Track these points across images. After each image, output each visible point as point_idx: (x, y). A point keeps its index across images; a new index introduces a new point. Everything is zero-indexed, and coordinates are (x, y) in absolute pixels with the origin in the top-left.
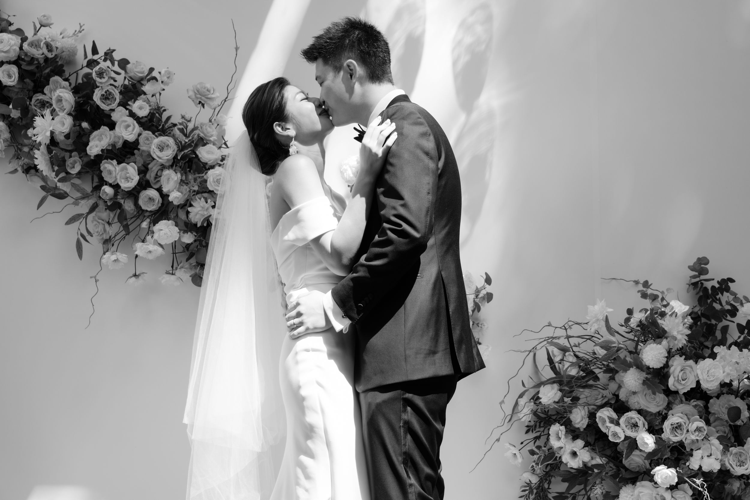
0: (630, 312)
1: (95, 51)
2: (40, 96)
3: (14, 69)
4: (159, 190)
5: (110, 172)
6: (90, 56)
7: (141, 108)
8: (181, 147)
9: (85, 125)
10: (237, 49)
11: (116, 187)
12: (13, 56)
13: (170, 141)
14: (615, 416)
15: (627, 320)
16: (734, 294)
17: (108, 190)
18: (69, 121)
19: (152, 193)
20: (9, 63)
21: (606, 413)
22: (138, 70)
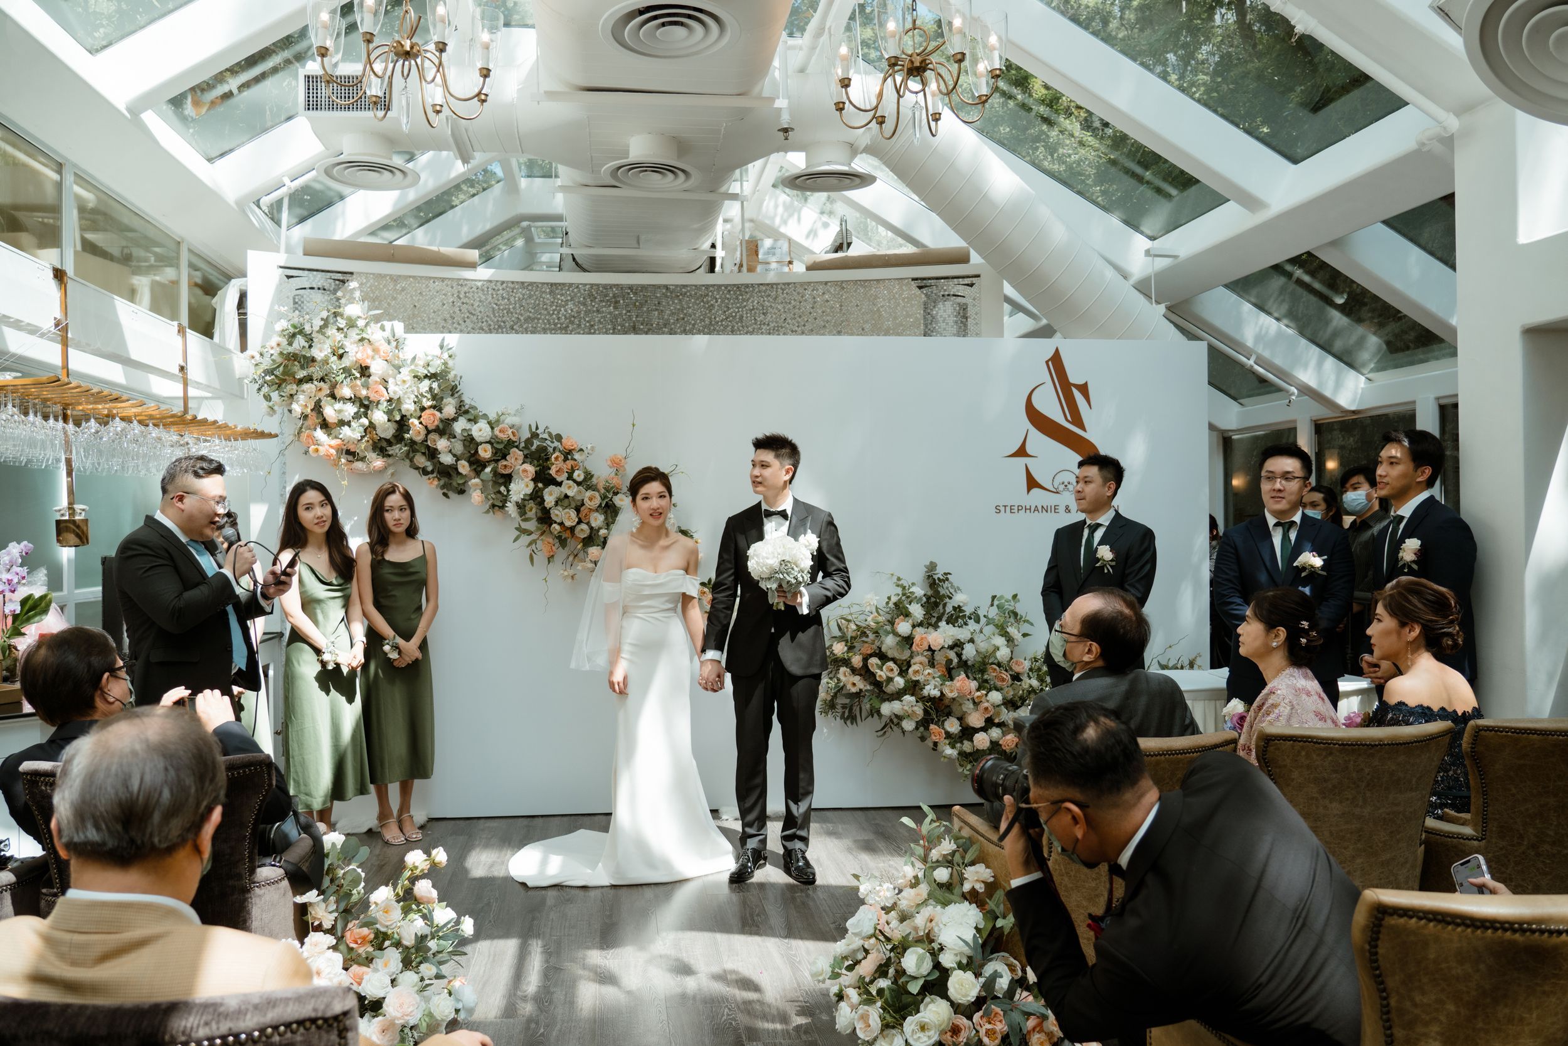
0: (889, 598)
1: (537, 428)
2: (504, 463)
3: (489, 447)
4: (588, 524)
5: (557, 515)
6: (534, 429)
7: (579, 476)
8: (603, 497)
9: (540, 485)
10: (634, 425)
11: (561, 524)
12: (488, 439)
13: (597, 494)
14: (879, 662)
15: (887, 603)
16: (951, 583)
17: (556, 527)
18: (532, 485)
19: (584, 526)
20: (487, 442)
21: (874, 661)
22: (569, 444)
